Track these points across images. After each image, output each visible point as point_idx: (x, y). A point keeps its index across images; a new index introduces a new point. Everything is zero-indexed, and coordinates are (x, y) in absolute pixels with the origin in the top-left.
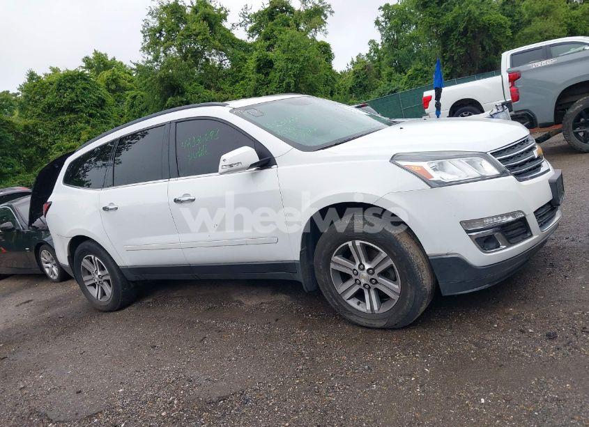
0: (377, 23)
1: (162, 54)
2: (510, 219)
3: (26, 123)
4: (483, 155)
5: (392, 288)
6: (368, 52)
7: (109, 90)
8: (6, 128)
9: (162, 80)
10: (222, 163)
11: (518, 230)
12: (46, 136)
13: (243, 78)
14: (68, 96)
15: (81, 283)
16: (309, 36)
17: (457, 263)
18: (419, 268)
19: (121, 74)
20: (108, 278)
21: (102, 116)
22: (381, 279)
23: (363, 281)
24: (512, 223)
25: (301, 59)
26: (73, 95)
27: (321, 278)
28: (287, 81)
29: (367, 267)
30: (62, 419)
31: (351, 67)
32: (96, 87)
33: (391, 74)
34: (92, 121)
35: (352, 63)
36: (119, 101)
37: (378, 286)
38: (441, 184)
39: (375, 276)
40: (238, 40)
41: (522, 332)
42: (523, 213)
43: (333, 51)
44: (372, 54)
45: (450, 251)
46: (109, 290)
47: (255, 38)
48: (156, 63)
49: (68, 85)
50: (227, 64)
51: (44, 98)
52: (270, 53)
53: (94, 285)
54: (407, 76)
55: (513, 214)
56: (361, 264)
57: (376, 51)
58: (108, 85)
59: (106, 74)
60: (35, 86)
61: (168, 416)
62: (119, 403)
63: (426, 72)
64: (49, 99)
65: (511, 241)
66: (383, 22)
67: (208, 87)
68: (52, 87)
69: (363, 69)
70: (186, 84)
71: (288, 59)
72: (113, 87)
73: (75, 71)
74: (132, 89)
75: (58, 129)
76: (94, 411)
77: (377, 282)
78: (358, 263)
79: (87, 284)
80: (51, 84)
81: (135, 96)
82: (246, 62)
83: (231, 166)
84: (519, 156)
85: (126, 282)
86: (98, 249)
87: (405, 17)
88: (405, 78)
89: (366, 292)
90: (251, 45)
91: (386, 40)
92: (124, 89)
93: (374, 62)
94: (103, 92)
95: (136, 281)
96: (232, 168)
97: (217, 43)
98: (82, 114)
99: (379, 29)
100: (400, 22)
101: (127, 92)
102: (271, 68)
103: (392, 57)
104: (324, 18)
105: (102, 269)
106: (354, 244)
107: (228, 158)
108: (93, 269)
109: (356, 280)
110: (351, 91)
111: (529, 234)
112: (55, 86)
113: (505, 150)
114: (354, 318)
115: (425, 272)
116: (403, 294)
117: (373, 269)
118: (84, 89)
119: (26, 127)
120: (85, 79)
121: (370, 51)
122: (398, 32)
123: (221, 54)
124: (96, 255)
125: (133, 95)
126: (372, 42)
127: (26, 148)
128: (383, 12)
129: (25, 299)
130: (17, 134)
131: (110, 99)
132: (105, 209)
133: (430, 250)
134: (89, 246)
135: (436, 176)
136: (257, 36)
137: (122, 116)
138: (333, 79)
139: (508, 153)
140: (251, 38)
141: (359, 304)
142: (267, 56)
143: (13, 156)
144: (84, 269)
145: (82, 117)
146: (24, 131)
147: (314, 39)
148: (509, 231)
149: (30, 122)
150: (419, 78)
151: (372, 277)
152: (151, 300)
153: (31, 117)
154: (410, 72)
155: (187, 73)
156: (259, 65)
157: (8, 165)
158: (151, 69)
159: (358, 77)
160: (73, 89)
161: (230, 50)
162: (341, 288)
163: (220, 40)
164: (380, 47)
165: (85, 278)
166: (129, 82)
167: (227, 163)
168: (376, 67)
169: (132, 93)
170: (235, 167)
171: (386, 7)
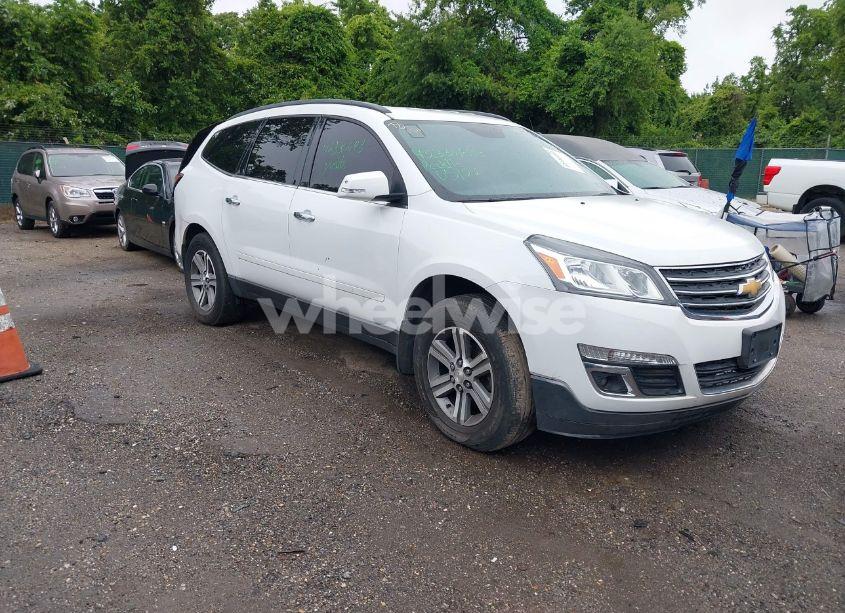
0: (777, 32)
1: (437, 9)
2: (655, 362)
3: (241, 63)
4: (649, 269)
5: (484, 398)
6: (746, 74)
7: (356, 44)
8: (216, 63)
9: (426, 46)
10: (343, 185)
11: (663, 381)
12: (260, 85)
13: (538, 70)
14: (300, 40)
15: (188, 281)
16: (656, 30)
17: (562, 394)
18: (515, 386)
19: (379, 25)
20: (214, 284)
21: (337, 77)
22: (475, 384)
23: (457, 381)
24: (654, 367)
25: (627, 63)
26: (307, 39)
27: (417, 361)
28: (597, 89)
29: (466, 364)
30: (84, 418)
31: (710, 91)
32: (338, 34)
33: (771, 116)
34: (322, 80)
35: (715, 85)
36: (365, 61)
37: (471, 392)
38: (571, 289)
39: (471, 379)
40: (548, 13)
41: (613, 508)
42: (675, 360)
43: (686, 61)
44: (751, 79)
45: (556, 377)
46: (212, 298)
47: (576, 15)
48: (424, 21)
49: (305, 24)
50: (524, 45)
51: (272, 34)
52: (587, 45)
53: (200, 287)
54: (789, 126)
55: (660, 357)
56: (461, 359)
57: (760, 75)
58: (357, 35)
59: (359, 20)
60: (265, 15)
61: (180, 452)
62: (144, 422)
63: (822, 128)
64: (277, 37)
65: (645, 390)
66: (787, 33)
67: (486, 71)
68: (284, 22)
69: (726, 99)
70: (456, 59)
71: (608, 58)
72: (363, 39)
73: (319, 8)
74: (386, 48)
75: (276, 79)
76: (118, 420)
77: (471, 387)
78: (458, 357)
79: (194, 284)
80: (285, 18)
81: (388, 59)
82: (549, 47)
83: (351, 191)
84: (710, 284)
85: (231, 295)
86: (211, 247)
87: (825, 33)
88: (785, 128)
89: (458, 395)
90: (565, 25)
91: (782, 63)
92: (377, 46)
93: (752, 91)
94: (347, 44)
95: (243, 298)
96: (352, 194)
97: (517, 11)
98: (311, 67)
99: (778, 43)
100: (814, 39)
101: (378, 51)
102: (581, 64)
103: (782, 92)
104: (686, 8)
105: (211, 271)
106: (457, 331)
107: (353, 180)
108: (203, 268)
109: (451, 376)
110: (698, 127)
111: (680, 391)
112: (289, 22)
113: (689, 270)
114: (438, 422)
115: (523, 392)
116: (492, 411)
117: (471, 370)
118: (324, 34)
119: (240, 68)
120: (328, 21)
121: (750, 73)
122: (806, 54)
123: (518, 28)
124: (208, 253)
125: (385, 57)
126: (758, 61)
127: (232, 94)
128: (792, 17)
129: (142, 281)
130: (228, 74)
131: (352, 57)
132: (228, 201)
133: (534, 367)
134: (204, 239)
135: (568, 278)
136: (579, 13)
137: (362, 83)
138: (673, 101)
139: (692, 277)
140: (570, 14)
141: (448, 406)
142: (580, 46)
143: (214, 101)
144: (194, 263)
145: (310, 71)
146: (236, 71)
147: (660, 38)
148: (648, 378)
149: (247, 61)
150: (807, 135)
151: (467, 378)
152: (257, 326)
153: (250, 56)
154: (796, 121)
155: (462, 44)
156: (564, 57)
157: (205, 112)
158: (416, 28)
159: (715, 109)
160: (310, 30)
161: (532, 25)
162: (435, 380)
163: (522, 8)
164: (767, 72)
165: (193, 277)
166: (386, 37)
167: (348, 186)
168: (751, 99)
169: (385, 54)
170: (356, 194)
171: (801, 11)
